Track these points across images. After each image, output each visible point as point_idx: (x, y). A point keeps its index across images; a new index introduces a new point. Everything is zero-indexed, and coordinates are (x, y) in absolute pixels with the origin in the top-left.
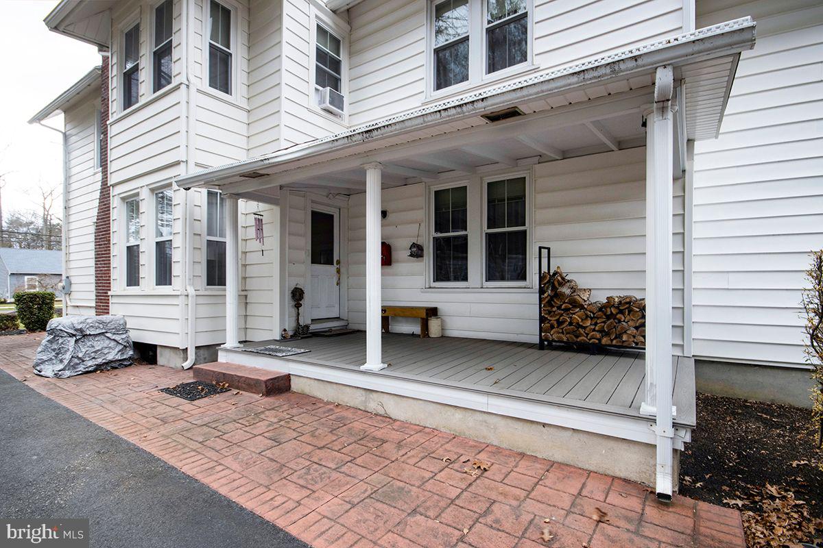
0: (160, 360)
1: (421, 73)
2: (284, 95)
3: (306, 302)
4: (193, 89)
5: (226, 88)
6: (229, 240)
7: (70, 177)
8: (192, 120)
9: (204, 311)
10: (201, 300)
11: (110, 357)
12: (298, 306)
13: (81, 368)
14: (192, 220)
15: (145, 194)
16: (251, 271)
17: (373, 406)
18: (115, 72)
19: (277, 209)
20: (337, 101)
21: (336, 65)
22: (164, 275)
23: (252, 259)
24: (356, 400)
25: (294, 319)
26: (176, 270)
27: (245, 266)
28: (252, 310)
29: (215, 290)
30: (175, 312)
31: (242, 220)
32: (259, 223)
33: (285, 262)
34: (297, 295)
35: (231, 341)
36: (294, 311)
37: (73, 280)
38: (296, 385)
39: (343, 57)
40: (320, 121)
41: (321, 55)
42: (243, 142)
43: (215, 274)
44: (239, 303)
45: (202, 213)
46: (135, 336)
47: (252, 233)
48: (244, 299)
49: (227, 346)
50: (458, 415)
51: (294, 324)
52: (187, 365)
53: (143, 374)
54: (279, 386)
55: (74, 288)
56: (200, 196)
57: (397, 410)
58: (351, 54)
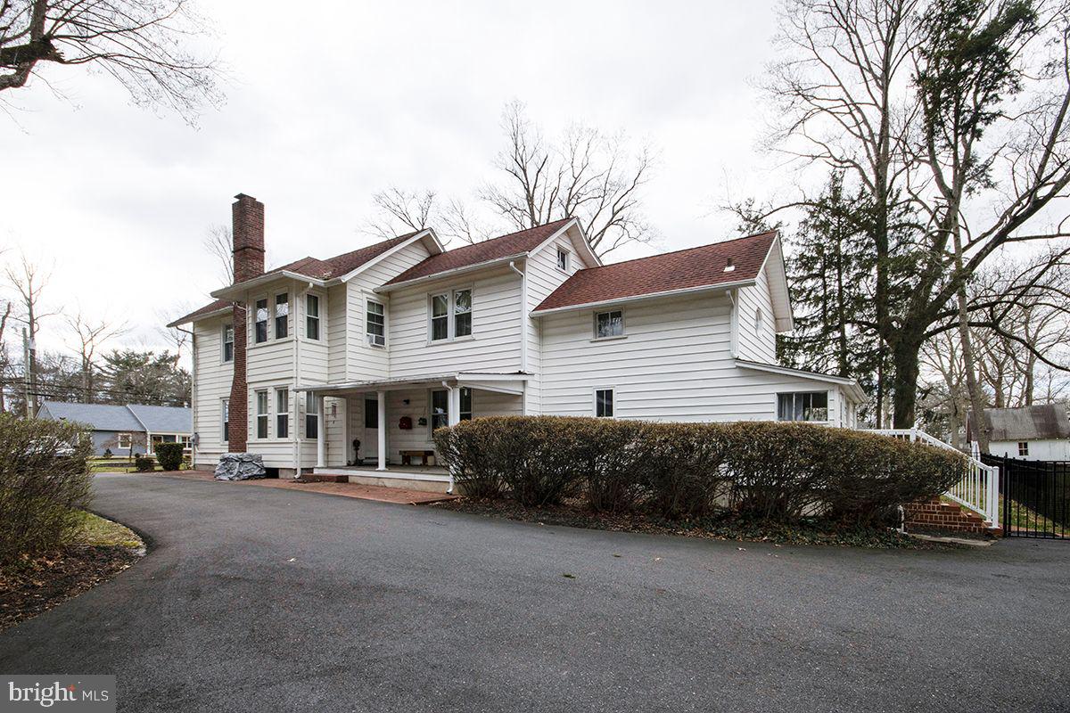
0: (281, 476)
1: (425, 331)
2: (348, 357)
3: (362, 447)
4: (299, 342)
5: (316, 337)
6: (319, 415)
7: (198, 364)
8: (299, 357)
9: (306, 451)
10: (304, 445)
11: (255, 473)
12: (357, 449)
13: (242, 477)
14: (298, 406)
15: (271, 390)
16: (331, 438)
17: (380, 484)
18: (250, 322)
19: (344, 400)
20: (380, 341)
21: (381, 319)
22: (283, 432)
23: (330, 424)
24: (374, 482)
25: (355, 456)
26: (290, 430)
27: (327, 428)
28: (331, 451)
29: (311, 440)
30: (290, 451)
31: (325, 403)
32: (334, 407)
33: (350, 426)
34: (356, 444)
35: (320, 464)
36: (354, 452)
37: (201, 435)
38: (350, 480)
39: (385, 314)
40: (370, 352)
41: (370, 316)
42: (326, 371)
43: (311, 432)
44: (325, 448)
45: (304, 402)
46: (266, 465)
47: (330, 411)
48: (327, 446)
49: (318, 466)
50: (407, 482)
51: (354, 459)
52: (297, 476)
53: (272, 483)
54: (343, 480)
55: (201, 440)
56: (303, 395)
57: (388, 484)
58: (390, 312)
